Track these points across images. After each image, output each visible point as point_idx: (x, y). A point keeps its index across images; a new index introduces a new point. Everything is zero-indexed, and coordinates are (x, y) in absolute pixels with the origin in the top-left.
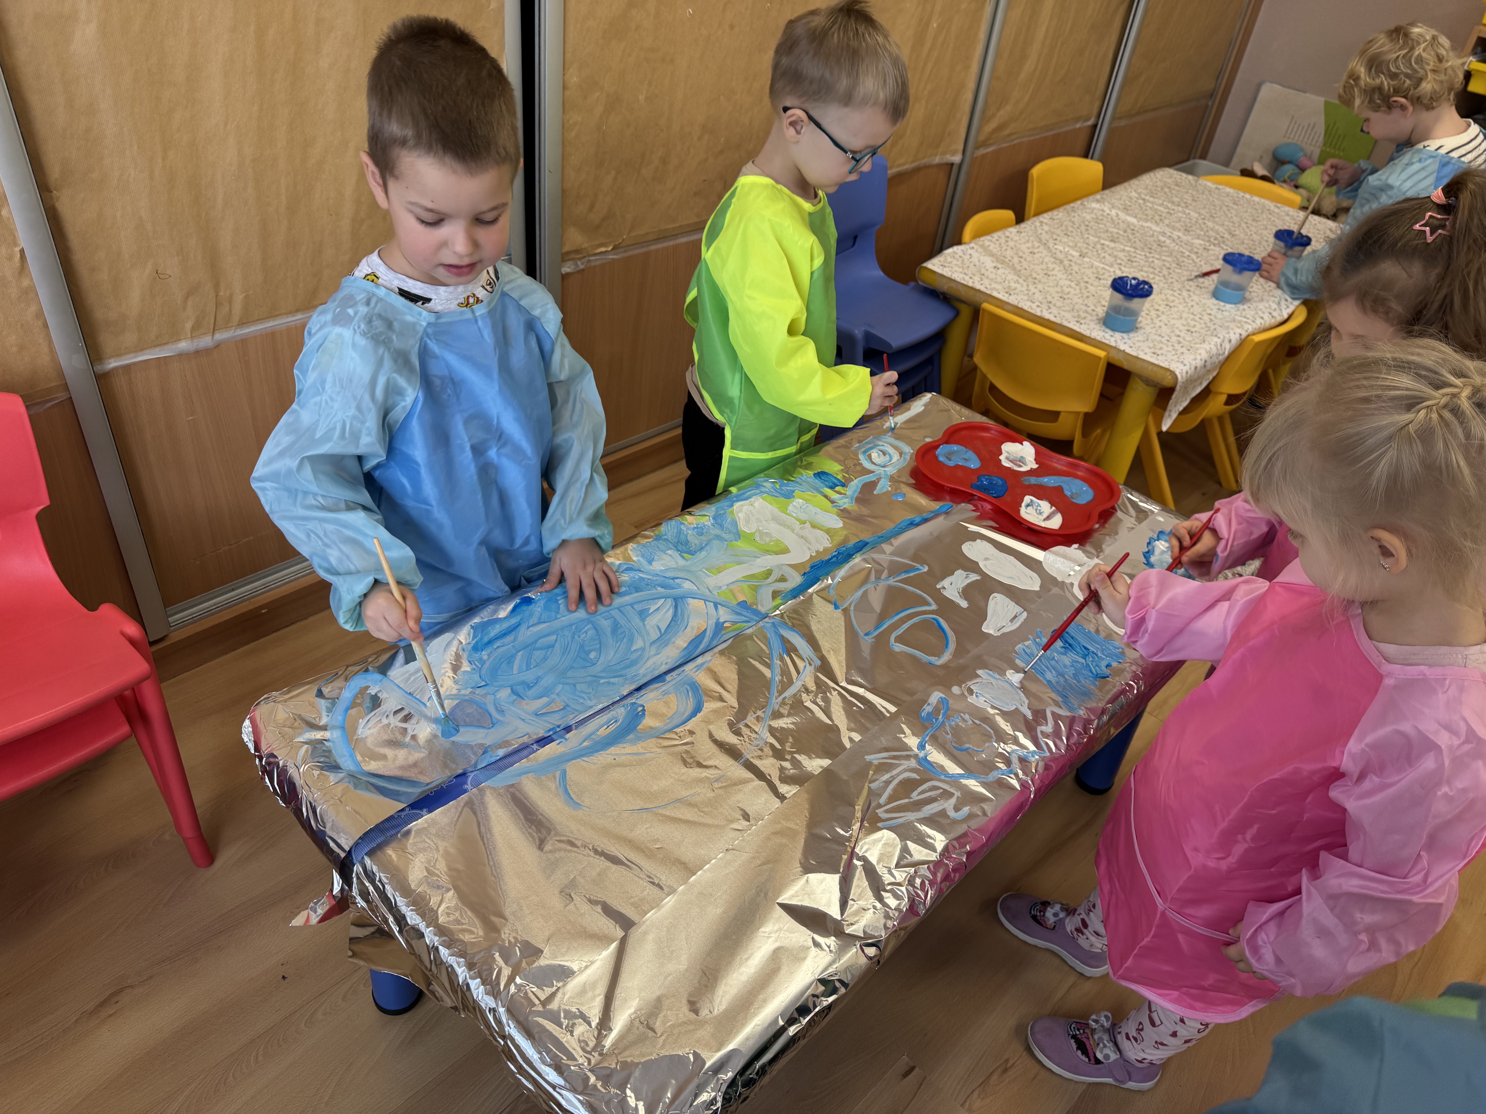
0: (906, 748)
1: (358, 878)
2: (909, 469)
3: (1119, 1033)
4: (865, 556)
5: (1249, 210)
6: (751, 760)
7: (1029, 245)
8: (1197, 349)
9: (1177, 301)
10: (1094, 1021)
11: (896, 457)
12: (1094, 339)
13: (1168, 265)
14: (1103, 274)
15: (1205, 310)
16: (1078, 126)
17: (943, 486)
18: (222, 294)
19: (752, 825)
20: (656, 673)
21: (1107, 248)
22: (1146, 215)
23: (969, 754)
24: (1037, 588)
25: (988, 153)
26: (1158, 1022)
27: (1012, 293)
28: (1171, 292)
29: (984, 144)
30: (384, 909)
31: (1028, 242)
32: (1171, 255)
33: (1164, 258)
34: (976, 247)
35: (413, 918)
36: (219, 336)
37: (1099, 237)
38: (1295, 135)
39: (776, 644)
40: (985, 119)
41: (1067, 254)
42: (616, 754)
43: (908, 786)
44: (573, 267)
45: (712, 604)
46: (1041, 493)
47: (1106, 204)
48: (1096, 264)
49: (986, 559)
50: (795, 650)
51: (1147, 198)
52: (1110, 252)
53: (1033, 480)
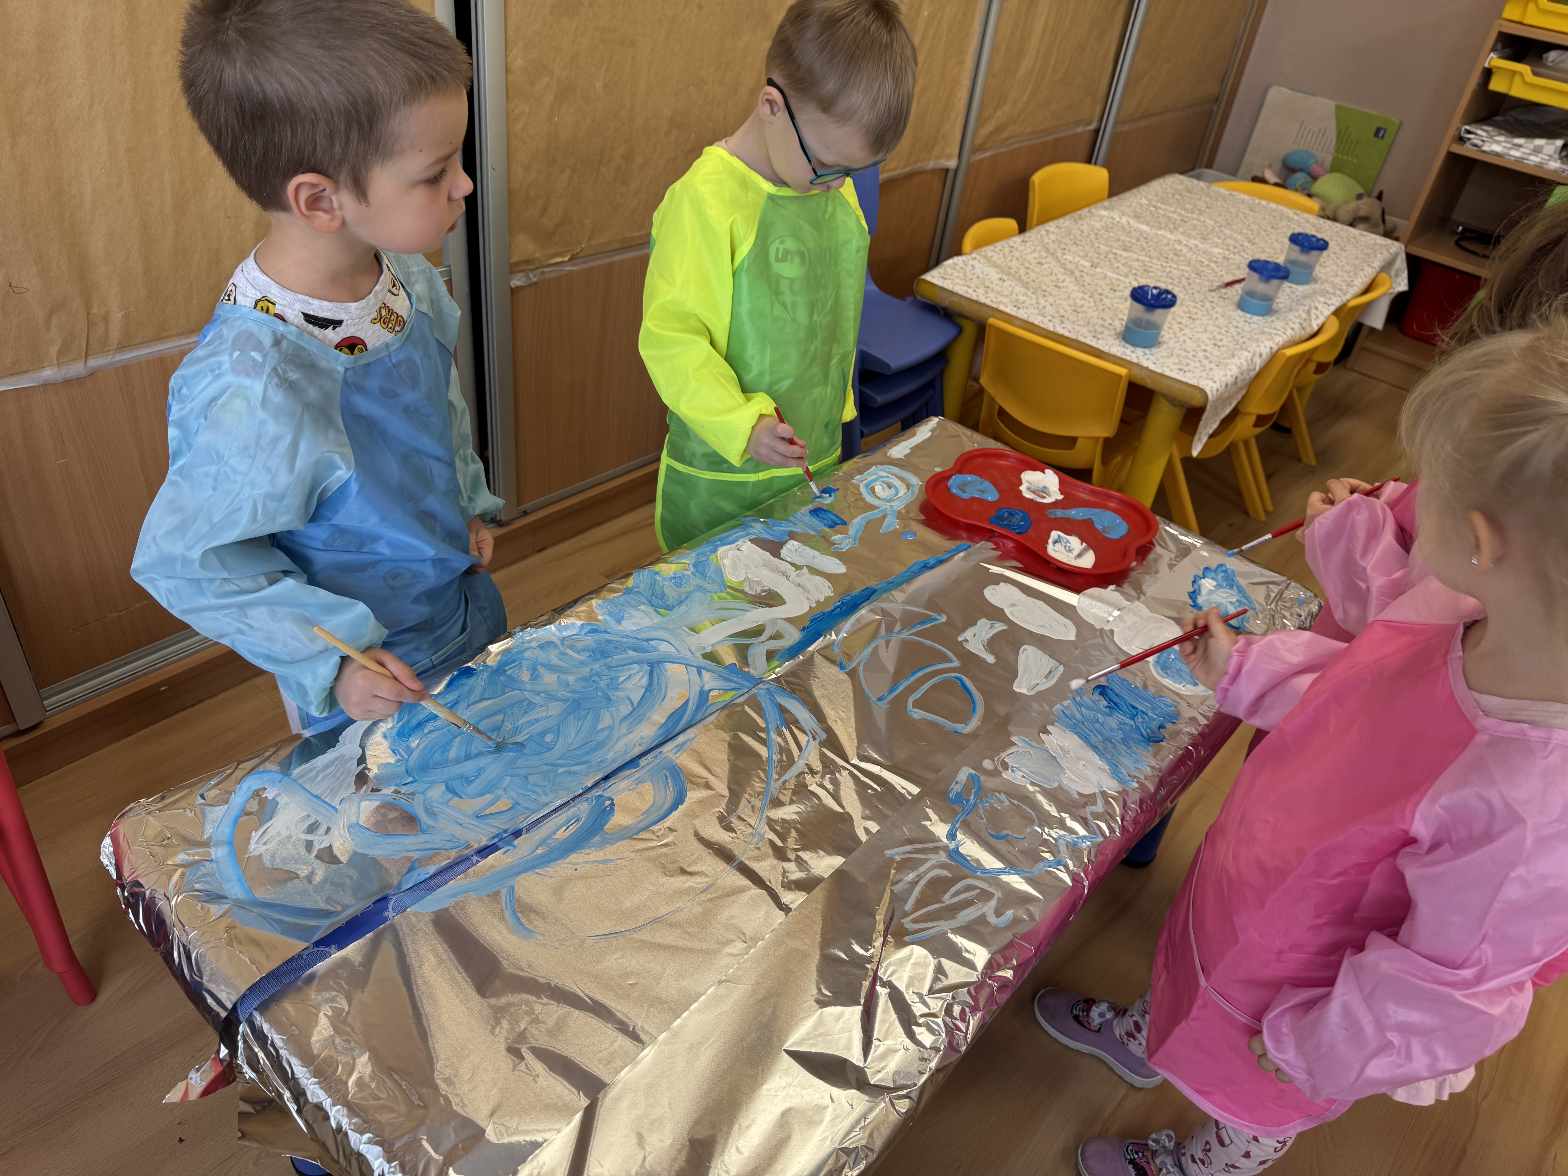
0: (931, 837)
1: (245, 1042)
2: (918, 504)
3: (1184, 1154)
4: (871, 606)
5: (1267, 217)
6: (747, 862)
7: (1036, 255)
8: (1227, 365)
9: (1200, 313)
10: (1155, 1141)
11: (903, 490)
12: (1114, 356)
13: (1187, 275)
14: (1118, 285)
15: (1231, 323)
16: (1079, 130)
17: (958, 522)
18: (95, 311)
19: (750, 948)
20: (628, 757)
21: (1119, 258)
22: (1159, 223)
23: (1009, 843)
24: (1072, 637)
25: (984, 159)
26: (1227, 1141)
27: (1021, 306)
28: (1193, 304)
29: (980, 148)
30: (278, 1083)
31: (1034, 251)
32: (1189, 264)
33: (1181, 267)
34: (978, 257)
35: (315, 1092)
36: (93, 363)
37: (1111, 246)
38: (1305, 141)
39: (772, 713)
40: (982, 121)
41: (1077, 264)
42: (578, 863)
43: (938, 887)
44: (524, 279)
45: (694, 669)
46: (1069, 527)
47: (1116, 211)
48: (1110, 274)
49: (1013, 605)
50: (796, 722)
51: (1159, 205)
52: (1123, 261)
53: (1059, 513)
